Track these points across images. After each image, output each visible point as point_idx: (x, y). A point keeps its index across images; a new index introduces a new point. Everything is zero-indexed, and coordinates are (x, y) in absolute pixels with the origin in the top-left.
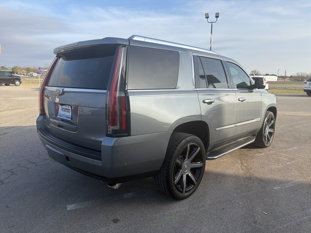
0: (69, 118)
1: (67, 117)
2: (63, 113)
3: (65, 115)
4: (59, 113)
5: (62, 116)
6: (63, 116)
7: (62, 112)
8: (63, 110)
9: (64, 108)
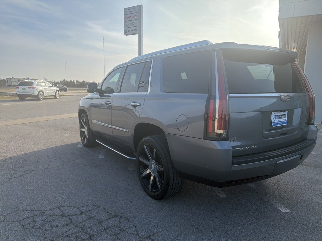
0: (285, 123)
1: (283, 123)
2: (277, 120)
3: (280, 122)
4: (272, 122)
5: (277, 124)
6: (279, 123)
7: (275, 120)
8: (277, 117)
9: (278, 116)
